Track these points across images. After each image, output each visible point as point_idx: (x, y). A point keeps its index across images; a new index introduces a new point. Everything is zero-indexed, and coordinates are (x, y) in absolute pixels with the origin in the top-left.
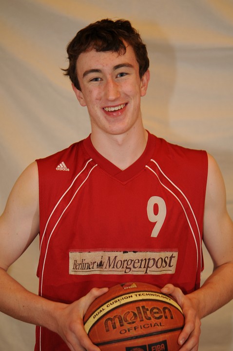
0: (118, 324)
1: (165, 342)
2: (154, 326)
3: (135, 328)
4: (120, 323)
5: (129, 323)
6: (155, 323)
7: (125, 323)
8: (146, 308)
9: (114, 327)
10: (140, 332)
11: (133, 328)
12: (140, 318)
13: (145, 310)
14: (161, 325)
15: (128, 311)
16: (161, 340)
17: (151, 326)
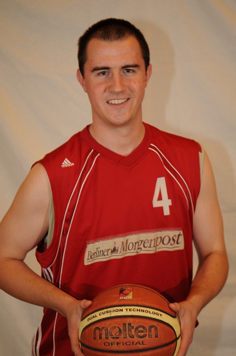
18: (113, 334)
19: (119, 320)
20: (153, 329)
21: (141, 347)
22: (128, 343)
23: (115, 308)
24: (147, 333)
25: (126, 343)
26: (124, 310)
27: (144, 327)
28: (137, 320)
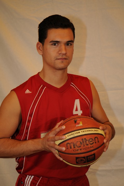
0: (72, 147)
1: (94, 154)
2: (90, 148)
3: (81, 150)
4: (74, 146)
5: (78, 147)
6: (90, 147)
7: (76, 147)
8: (86, 139)
9: (71, 148)
10: (83, 151)
11: (80, 150)
12: (83, 145)
13: (86, 140)
14: (93, 147)
15: (78, 141)
16: (92, 154)
17: (88, 148)
18: (78, 145)
19: (79, 138)
20: (96, 139)
21: (92, 149)
22: (86, 149)
23: (76, 132)
24: (94, 142)
25: (85, 149)
26: (81, 132)
27: (92, 139)
28: (88, 136)
